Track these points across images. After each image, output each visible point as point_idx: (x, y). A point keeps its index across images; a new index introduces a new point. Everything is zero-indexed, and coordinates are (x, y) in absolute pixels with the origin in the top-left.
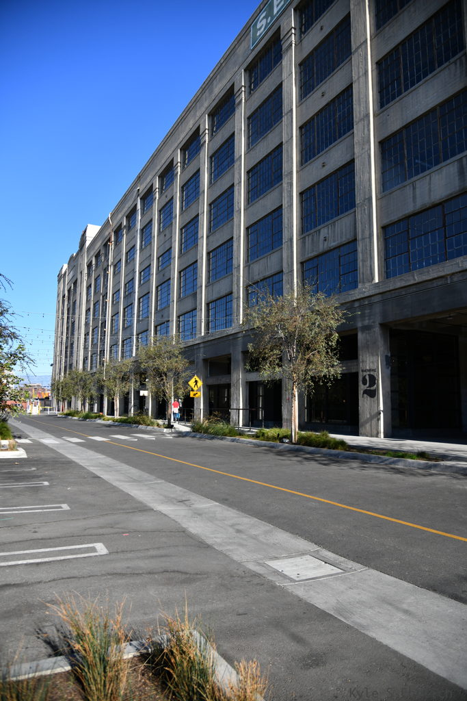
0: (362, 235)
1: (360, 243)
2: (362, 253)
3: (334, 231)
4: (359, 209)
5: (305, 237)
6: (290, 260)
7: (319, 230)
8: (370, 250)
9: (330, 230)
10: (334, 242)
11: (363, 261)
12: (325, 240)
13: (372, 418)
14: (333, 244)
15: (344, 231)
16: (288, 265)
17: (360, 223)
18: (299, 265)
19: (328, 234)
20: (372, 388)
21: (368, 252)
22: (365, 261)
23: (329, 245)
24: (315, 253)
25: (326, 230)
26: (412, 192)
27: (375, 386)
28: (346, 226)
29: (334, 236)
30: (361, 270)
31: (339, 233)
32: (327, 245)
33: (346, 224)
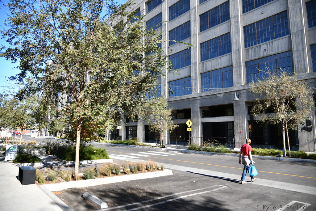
0: (297, 48)
1: (296, 53)
2: (297, 58)
3: (272, 47)
4: (294, 35)
5: (248, 49)
6: (238, 60)
7: (260, 46)
8: (304, 56)
9: (269, 45)
10: (272, 51)
12: (265, 51)
13: (309, 142)
14: (271, 53)
15: (280, 46)
16: (237, 63)
18: (245, 63)
19: (267, 48)
20: (308, 127)
22: (299, 62)
23: (268, 53)
24: (257, 57)
25: (265, 46)
27: (311, 126)
28: (281, 44)
29: (272, 49)
30: (297, 66)
31: (276, 47)
32: (267, 53)
33: (281, 43)
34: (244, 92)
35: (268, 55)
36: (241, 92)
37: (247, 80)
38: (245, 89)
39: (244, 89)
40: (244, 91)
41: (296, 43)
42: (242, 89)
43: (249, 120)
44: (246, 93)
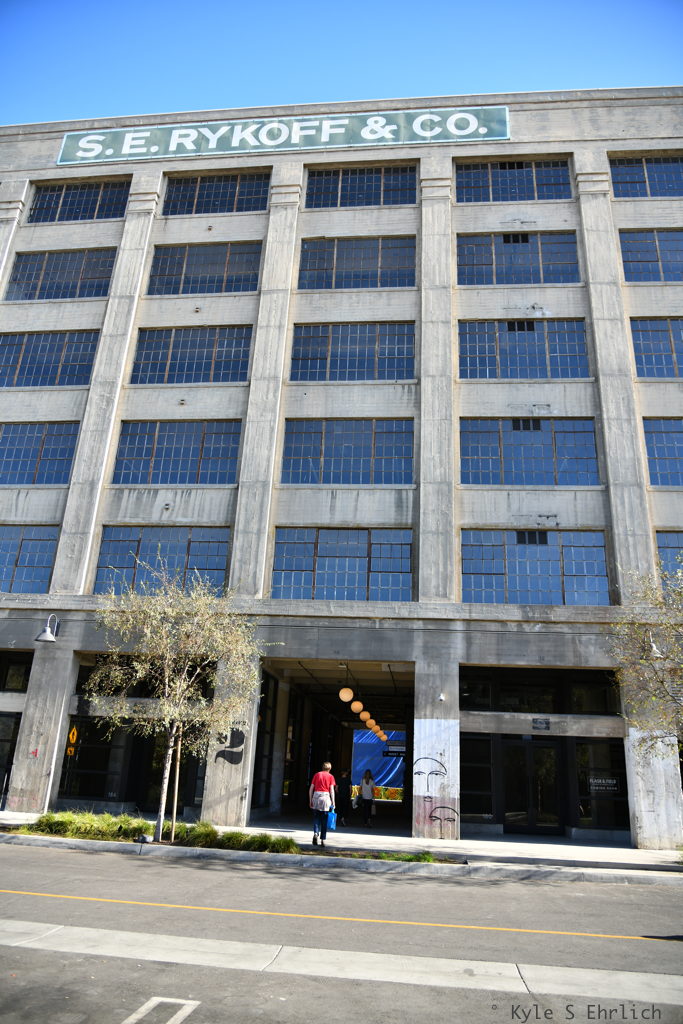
0: (245, 526)
1: (240, 537)
2: (242, 550)
3: (187, 502)
4: (245, 490)
5: (121, 491)
6: (82, 514)
7: (156, 491)
8: (257, 552)
9: (179, 497)
10: (185, 516)
11: (243, 562)
12: (167, 509)
13: (229, 796)
14: (181, 520)
15: (207, 508)
16: (78, 522)
17: (243, 509)
18: (101, 528)
19: (175, 502)
20: (235, 750)
21: (253, 553)
22: (245, 563)
23: (173, 518)
24: (139, 521)
25: (170, 495)
26: (329, 500)
27: (243, 746)
28: (211, 503)
29: (186, 509)
30: (237, 574)
31: (197, 508)
32: (169, 517)
33: (212, 499)
34: (80, 618)
35: (171, 524)
36: (69, 617)
37: (95, 584)
38: (84, 608)
39: (79, 607)
40: (80, 616)
41: (246, 510)
42: (73, 607)
43: (75, 713)
44: (83, 624)
